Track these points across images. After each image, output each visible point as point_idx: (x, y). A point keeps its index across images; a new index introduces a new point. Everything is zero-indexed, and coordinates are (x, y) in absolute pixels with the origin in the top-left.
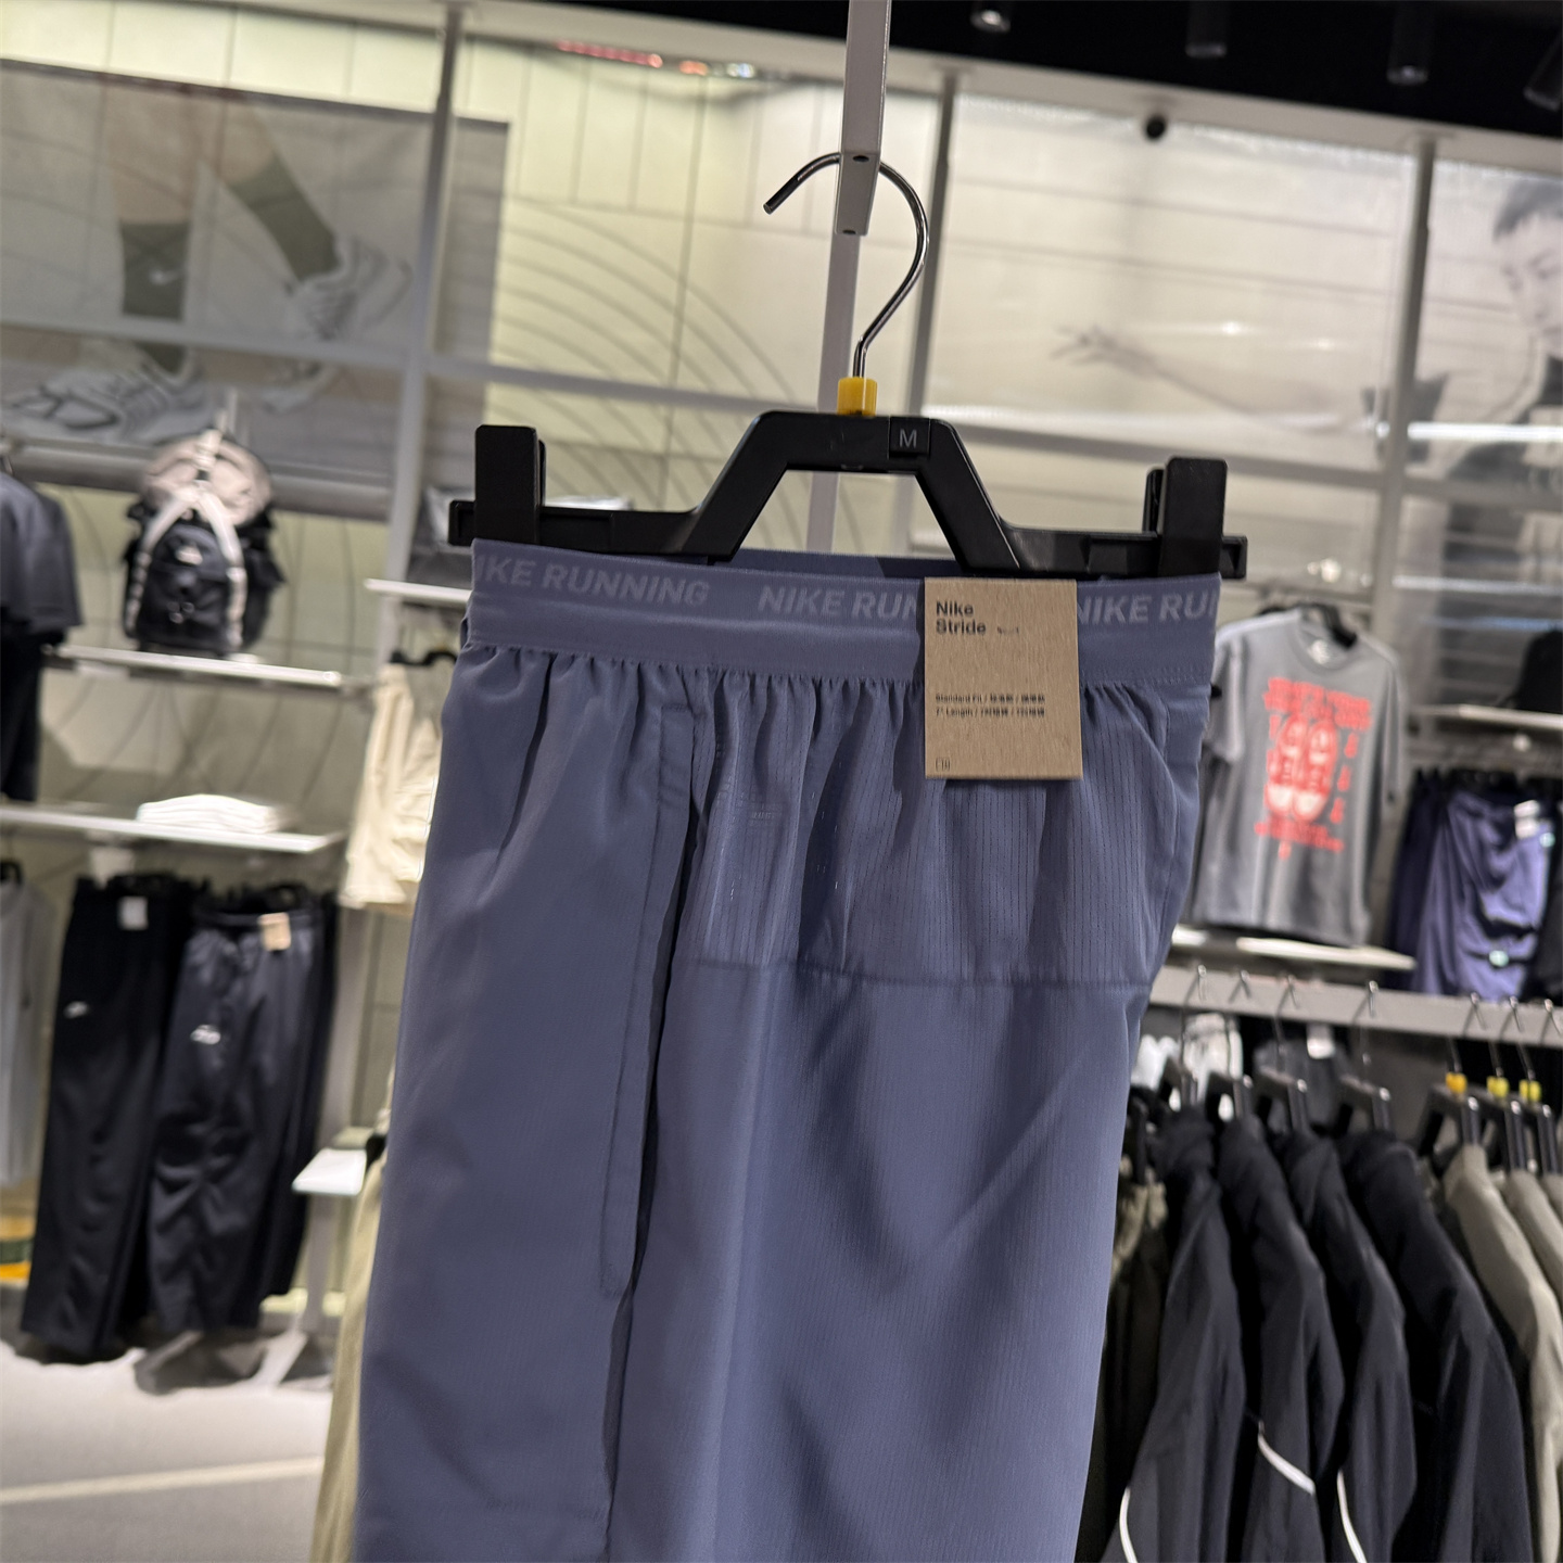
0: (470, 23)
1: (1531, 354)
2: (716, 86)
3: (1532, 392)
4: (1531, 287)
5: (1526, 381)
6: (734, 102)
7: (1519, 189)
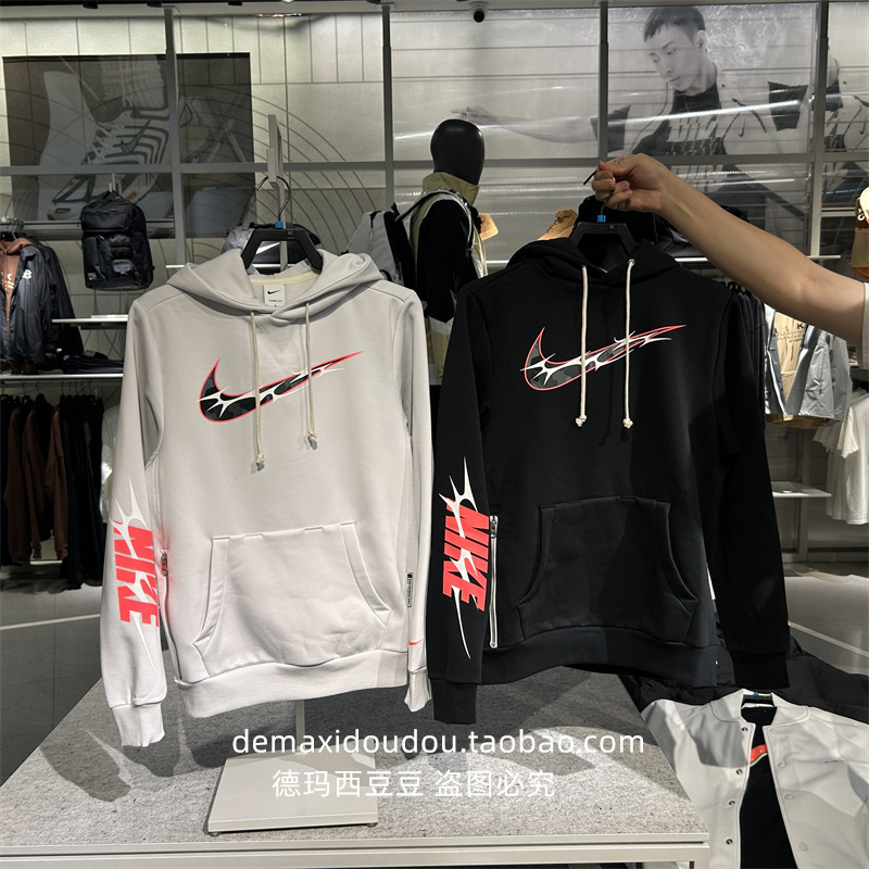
0: (175, 12)
1: (667, 90)
2: (289, 22)
3: (670, 107)
4: (664, 60)
5: (666, 103)
6: (297, 28)
7: (655, 13)
